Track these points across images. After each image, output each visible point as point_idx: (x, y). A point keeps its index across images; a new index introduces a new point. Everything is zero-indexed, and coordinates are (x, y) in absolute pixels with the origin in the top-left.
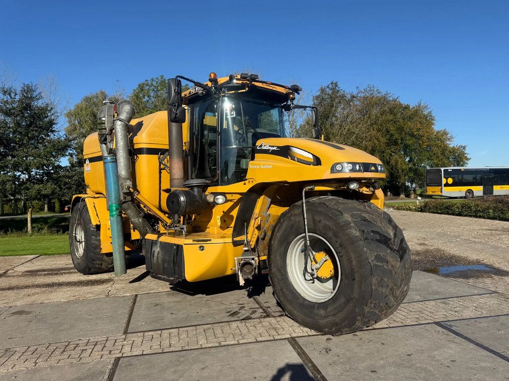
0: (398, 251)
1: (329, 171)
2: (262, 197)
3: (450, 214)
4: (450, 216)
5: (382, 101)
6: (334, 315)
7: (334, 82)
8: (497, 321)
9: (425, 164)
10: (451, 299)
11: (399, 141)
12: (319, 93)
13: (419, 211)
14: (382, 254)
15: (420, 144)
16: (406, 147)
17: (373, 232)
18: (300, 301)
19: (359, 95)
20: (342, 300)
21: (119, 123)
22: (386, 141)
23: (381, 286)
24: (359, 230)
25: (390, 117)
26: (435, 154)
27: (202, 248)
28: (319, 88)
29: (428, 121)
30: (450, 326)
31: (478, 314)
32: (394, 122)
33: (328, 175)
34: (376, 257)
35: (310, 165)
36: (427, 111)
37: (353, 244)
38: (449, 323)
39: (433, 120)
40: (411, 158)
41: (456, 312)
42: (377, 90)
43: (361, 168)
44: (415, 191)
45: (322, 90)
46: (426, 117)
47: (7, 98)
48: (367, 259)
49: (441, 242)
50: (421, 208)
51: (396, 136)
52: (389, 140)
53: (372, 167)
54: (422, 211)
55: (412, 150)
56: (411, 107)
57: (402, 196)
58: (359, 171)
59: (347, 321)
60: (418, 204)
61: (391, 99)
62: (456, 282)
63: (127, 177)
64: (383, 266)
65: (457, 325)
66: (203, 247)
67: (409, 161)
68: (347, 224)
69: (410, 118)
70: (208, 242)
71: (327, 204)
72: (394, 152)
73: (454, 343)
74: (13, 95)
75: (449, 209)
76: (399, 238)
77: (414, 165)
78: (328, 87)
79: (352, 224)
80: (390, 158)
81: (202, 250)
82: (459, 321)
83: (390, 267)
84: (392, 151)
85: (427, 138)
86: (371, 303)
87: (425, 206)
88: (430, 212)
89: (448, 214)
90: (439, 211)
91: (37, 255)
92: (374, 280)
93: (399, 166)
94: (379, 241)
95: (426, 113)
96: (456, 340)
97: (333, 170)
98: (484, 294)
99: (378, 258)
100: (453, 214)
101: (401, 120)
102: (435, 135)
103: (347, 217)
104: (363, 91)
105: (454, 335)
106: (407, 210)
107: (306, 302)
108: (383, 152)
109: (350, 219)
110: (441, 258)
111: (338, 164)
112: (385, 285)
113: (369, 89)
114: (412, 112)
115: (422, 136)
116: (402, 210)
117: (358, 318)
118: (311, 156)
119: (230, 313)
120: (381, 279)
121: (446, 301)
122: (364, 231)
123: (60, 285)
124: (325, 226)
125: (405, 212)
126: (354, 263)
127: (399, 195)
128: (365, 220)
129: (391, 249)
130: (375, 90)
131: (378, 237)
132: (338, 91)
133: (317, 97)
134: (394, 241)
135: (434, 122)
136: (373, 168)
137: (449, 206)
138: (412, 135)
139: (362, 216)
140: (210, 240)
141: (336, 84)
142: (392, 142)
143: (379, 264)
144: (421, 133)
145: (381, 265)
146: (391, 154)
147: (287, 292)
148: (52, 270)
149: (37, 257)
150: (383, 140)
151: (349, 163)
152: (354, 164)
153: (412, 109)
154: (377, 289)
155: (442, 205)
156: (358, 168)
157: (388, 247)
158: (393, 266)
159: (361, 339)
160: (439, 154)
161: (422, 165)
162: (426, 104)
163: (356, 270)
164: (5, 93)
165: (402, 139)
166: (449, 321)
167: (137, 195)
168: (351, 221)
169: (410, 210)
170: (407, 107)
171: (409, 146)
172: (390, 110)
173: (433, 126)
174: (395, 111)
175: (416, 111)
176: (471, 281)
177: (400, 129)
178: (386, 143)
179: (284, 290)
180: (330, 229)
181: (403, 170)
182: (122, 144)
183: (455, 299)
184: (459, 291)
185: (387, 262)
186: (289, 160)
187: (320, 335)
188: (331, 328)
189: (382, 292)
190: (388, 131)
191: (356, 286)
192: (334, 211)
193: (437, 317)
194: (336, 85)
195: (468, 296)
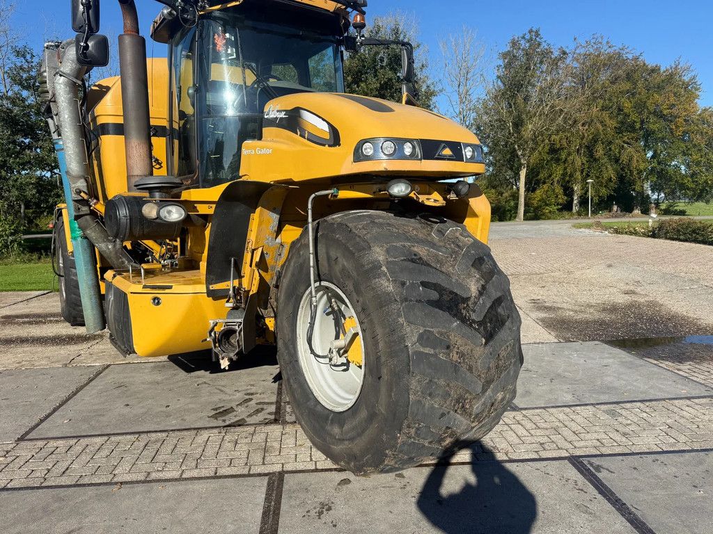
0: (480, 323)
1: (351, 158)
2: (258, 210)
3: (699, 242)
4: (698, 245)
5: (614, 61)
6: (352, 439)
7: (534, 29)
8: (701, 463)
9: (678, 162)
10: (628, 405)
11: (638, 126)
12: (508, 48)
13: (649, 236)
14: (435, 330)
15: (671, 129)
16: (648, 135)
17: (424, 284)
18: (312, 403)
19: (578, 51)
20: (363, 414)
21: (61, 80)
22: (615, 125)
23: (430, 395)
24: (394, 281)
25: (626, 86)
26: (695, 146)
27: (157, 301)
28: (509, 39)
29: (688, 91)
30: (598, 468)
31: (667, 444)
32: (632, 94)
33: (349, 167)
34: (421, 337)
35: (324, 145)
36: (689, 75)
37: (381, 307)
38: (596, 461)
39: (696, 89)
40: (655, 152)
41: (624, 434)
42: (608, 42)
43: (417, 150)
44: (657, 204)
45: (514, 44)
46: (686, 86)
47: (20, 62)
48: (403, 339)
49: (663, 289)
50: (653, 232)
51: (634, 117)
52: (622, 123)
53: (444, 148)
54: (654, 236)
55: (656, 140)
56: (662, 69)
57: (637, 212)
58: (413, 156)
59: (370, 456)
60: (650, 224)
61: (630, 57)
62: (656, 369)
63: (81, 174)
64: (435, 355)
65: (612, 468)
66: (158, 299)
67: (653, 157)
68: (376, 266)
69: (659, 88)
70: (167, 291)
71: (350, 225)
72: (628, 143)
73: (586, 512)
74: (28, 57)
75: (698, 234)
76: (489, 297)
77: (659, 163)
78: (523, 38)
79: (384, 268)
80: (619, 153)
81: (158, 303)
82: (621, 457)
83: (455, 357)
84: (624, 142)
85: (685, 120)
86: (409, 427)
87: (660, 228)
88: (666, 238)
89: (696, 241)
90: (682, 237)
91: (46, 292)
92: (414, 384)
93: (634, 164)
94: (437, 304)
95: (686, 79)
96: (593, 507)
97: (359, 156)
98: (699, 397)
99: (424, 339)
100: (704, 242)
101: (644, 91)
102: (700, 115)
103: (379, 254)
104: (584, 44)
105: (595, 492)
106: (631, 233)
107: (319, 407)
108: (610, 143)
109: (381, 258)
110: (651, 319)
111: (366, 141)
112: (440, 392)
113: (594, 41)
114: (663, 78)
115: (676, 117)
116: (622, 233)
117: (387, 451)
118: (325, 127)
119: (218, 411)
120: (430, 381)
121: (617, 408)
122: (403, 284)
123: (23, 341)
124: (344, 269)
125: (626, 237)
126: (381, 345)
127: (630, 211)
128: (415, 260)
129: (464, 320)
130: (604, 42)
131: (434, 295)
132: (539, 44)
133: (505, 55)
134: (475, 303)
135: (699, 94)
136: (447, 152)
137: (699, 229)
138: (660, 115)
139: (410, 253)
140: (170, 287)
141: (537, 32)
142: (626, 127)
143: (427, 350)
144: (675, 111)
145: (432, 352)
146: (623, 146)
147: (295, 386)
148: (39, 316)
149: (44, 294)
150: (613, 123)
151: (388, 139)
152: (399, 142)
153: (664, 72)
154: (419, 402)
155: (687, 228)
156: (408, 149)
157: (457, 315)
158: (462, 355)
159: (404, 487)
160: (702, 145)
161: (673, 163)
162: (689, 64)
163: (383, 359)
164: (18, 53)
165: (642, 122)
166: (602, 455)
167: (95, 204)
168: (383, 261)
169: (635, 233)
170: (655, 70)
171: (654, 132)
172: (628, 74)
173: (696, 100)
174: (635, 76)
175: (671, 76)
176: (686, 366)
177: (640, 107)
178: (615, 128)
179: (291, 381)
180: (349, 277)
181: (640, 172)
182: (66, 116)
183: (638, 404)
184: (651, 387)
185: (448, 347)
186: (297, 137)
187: (336, 470)
188: (348, 463)
189: (432, 407)
190: (620, 110)
191: (383, 390)
192: (358, 239)
193: (582, 444)
194: (537, 35)
195: (664, 400)
